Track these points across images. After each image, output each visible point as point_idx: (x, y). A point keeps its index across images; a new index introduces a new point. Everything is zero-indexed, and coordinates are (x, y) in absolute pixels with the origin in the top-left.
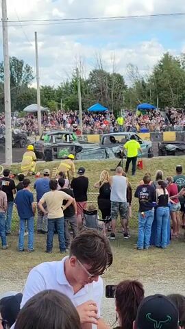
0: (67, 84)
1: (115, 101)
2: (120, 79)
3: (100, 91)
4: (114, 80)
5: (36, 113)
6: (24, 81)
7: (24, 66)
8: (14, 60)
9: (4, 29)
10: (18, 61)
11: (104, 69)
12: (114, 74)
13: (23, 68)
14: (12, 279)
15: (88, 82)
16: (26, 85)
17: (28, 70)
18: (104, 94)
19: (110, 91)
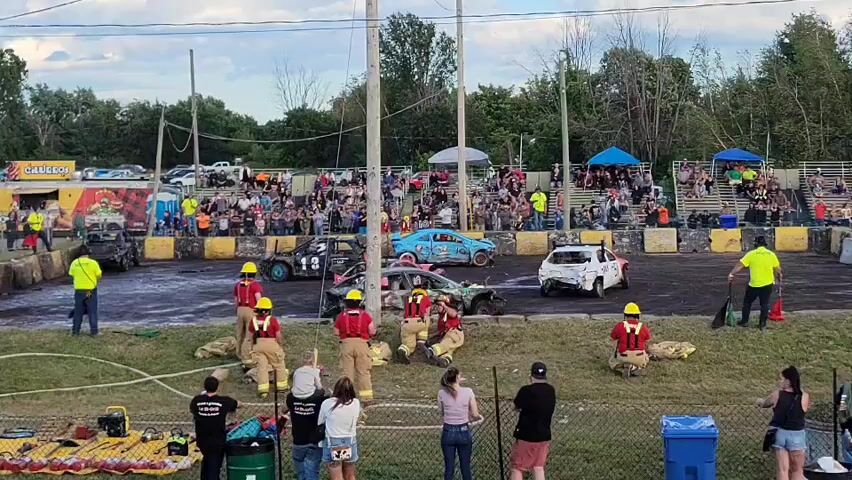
0: (544, 81)
1: (662, 134)
2: (680, 70)
3: (625, 106)
4: (665, 74)
6: (434, 76)
7: (438, 36)
8: (410, 24)
10: (421, 25)
11: (637, 46)
12: (666, 60)
13: (434, 44)
15: (595, 80)
16: (440, 84)
17: (444, 49)
18: (635, 115)
19: (652, 104)
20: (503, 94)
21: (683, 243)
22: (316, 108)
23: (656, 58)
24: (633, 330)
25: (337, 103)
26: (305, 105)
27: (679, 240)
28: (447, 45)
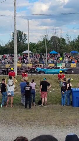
0: (41, 42)
1: (61, 50)
2: (64, 40)
4: (61, 41)
5: (27, 54)
6: (23, 40)
8: (19, 32)
9: (15, 18)
10: (21, 32)
11: (57, 36)
13: (23, 35)
15: (50, 41)
16: (24, 42)
17: (24, 36)
18: (56, 46)
19: (59, 45)
20: (34, 44)
21: (66, 66)
22: (3, 46)
23: (59, 38)
24: (61, 75)
25: (6, 45)
26: (1, 45)
27: (65, 65)
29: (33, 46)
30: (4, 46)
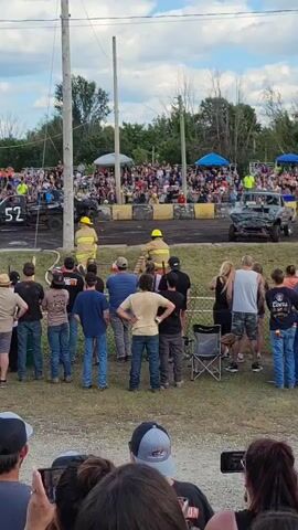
0: (164, 121)
1: (239, 150)
2: (249, 113)
3: (216, 132)
4: (240, 115)
5: (112, 168)
6: (94, 116)
7: (97, 91)
8: (80, 82)
9: (63, 32)
10: (86, 83)
12: (240, 105)
13: (94, 97)
14: (72, 432)
15: (197, 117)
16: (97, 121)
17: (100, 99)
18: (222, 138)
19: (232, 133)
20: (138, 128)
22: (18, 138)
23: (234, 104)
25: (31, 135)
26: (11, 136)
28: (102, 97)
29: (134, 138)
30: (24, 137)
